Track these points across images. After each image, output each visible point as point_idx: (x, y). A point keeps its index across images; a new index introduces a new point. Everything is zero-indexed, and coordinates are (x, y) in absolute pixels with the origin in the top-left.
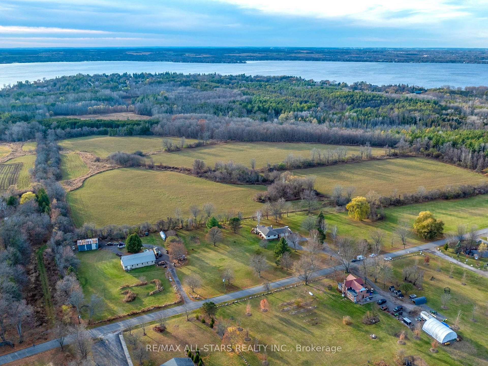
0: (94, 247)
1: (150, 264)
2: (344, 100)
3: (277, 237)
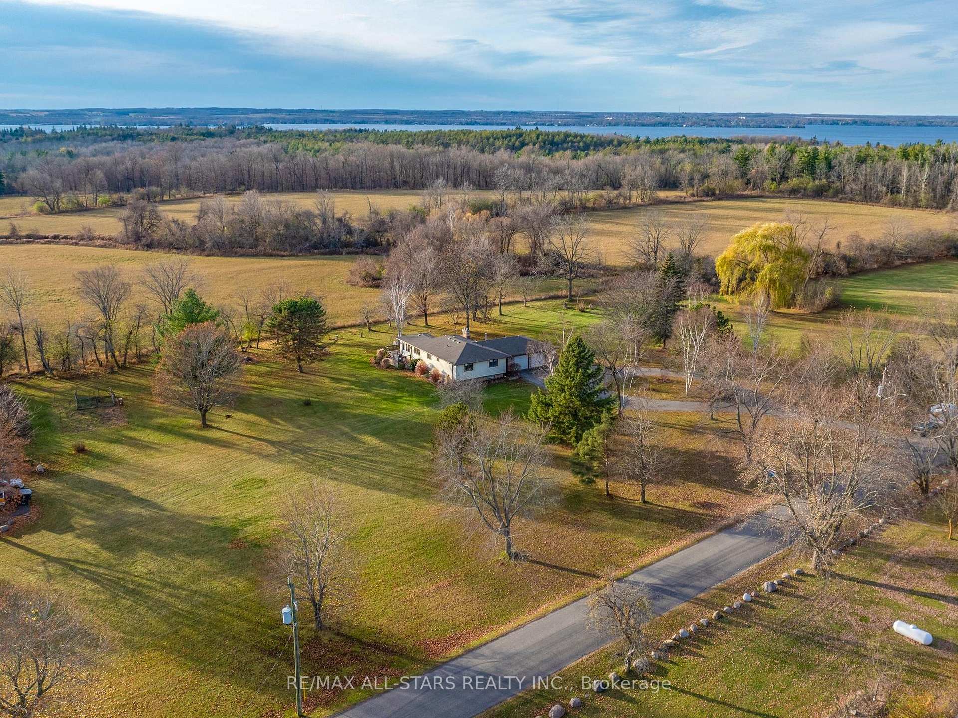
2: (503, 142)
3: (501, 368)
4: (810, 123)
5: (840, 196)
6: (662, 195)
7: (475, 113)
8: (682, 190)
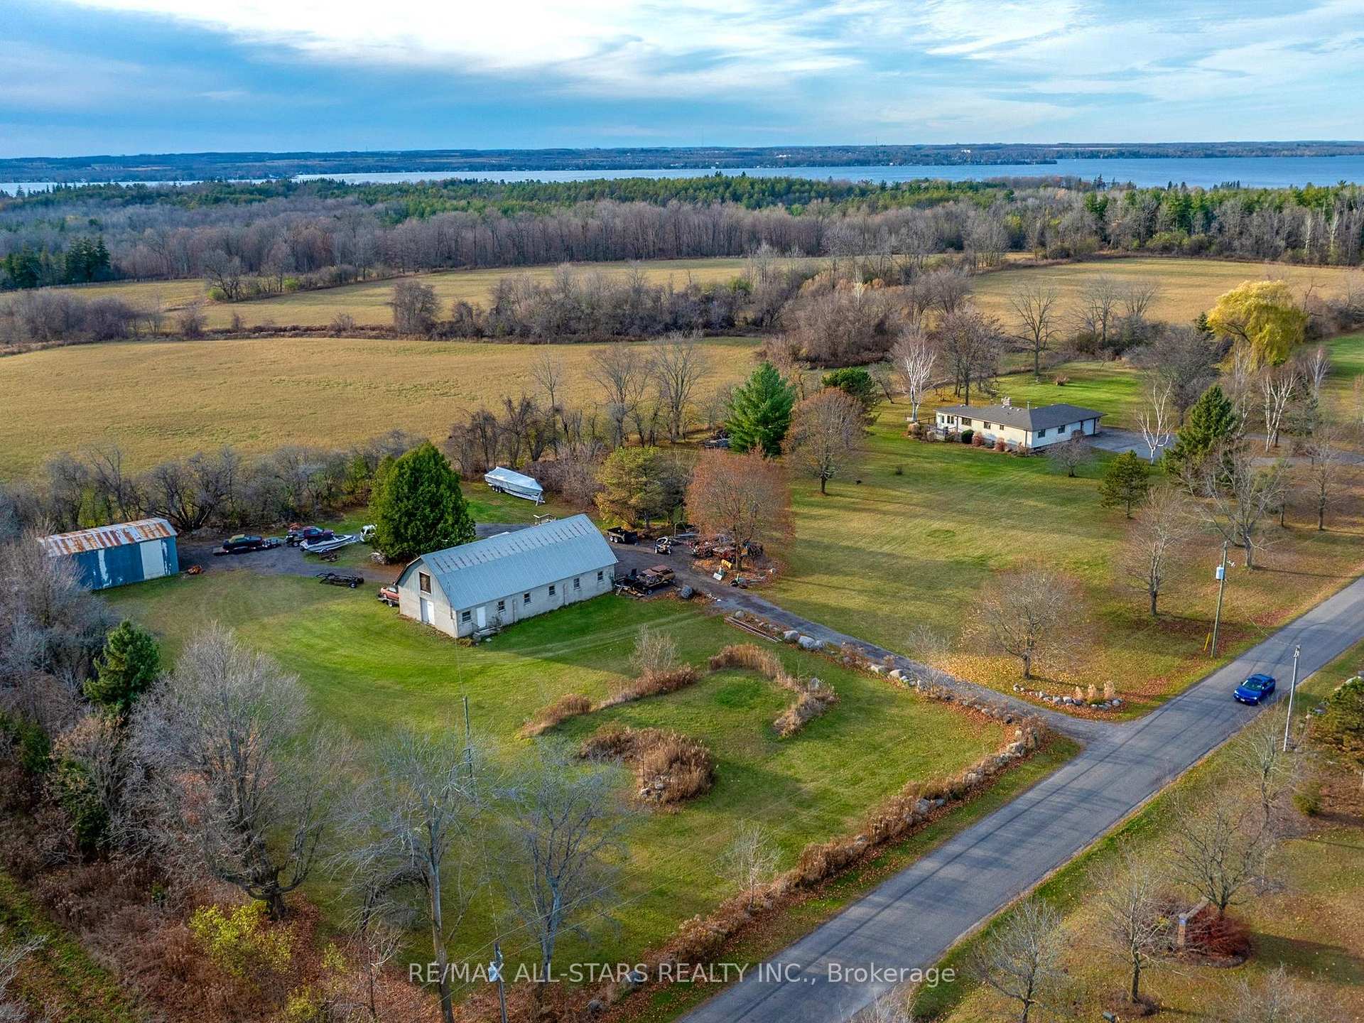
0: (154, 562)
1: (591, 588)
4: (1061, 157)
5: (1227, 253)
6: (1012, 257)
7: (590, 152)
8: (1030, 251)
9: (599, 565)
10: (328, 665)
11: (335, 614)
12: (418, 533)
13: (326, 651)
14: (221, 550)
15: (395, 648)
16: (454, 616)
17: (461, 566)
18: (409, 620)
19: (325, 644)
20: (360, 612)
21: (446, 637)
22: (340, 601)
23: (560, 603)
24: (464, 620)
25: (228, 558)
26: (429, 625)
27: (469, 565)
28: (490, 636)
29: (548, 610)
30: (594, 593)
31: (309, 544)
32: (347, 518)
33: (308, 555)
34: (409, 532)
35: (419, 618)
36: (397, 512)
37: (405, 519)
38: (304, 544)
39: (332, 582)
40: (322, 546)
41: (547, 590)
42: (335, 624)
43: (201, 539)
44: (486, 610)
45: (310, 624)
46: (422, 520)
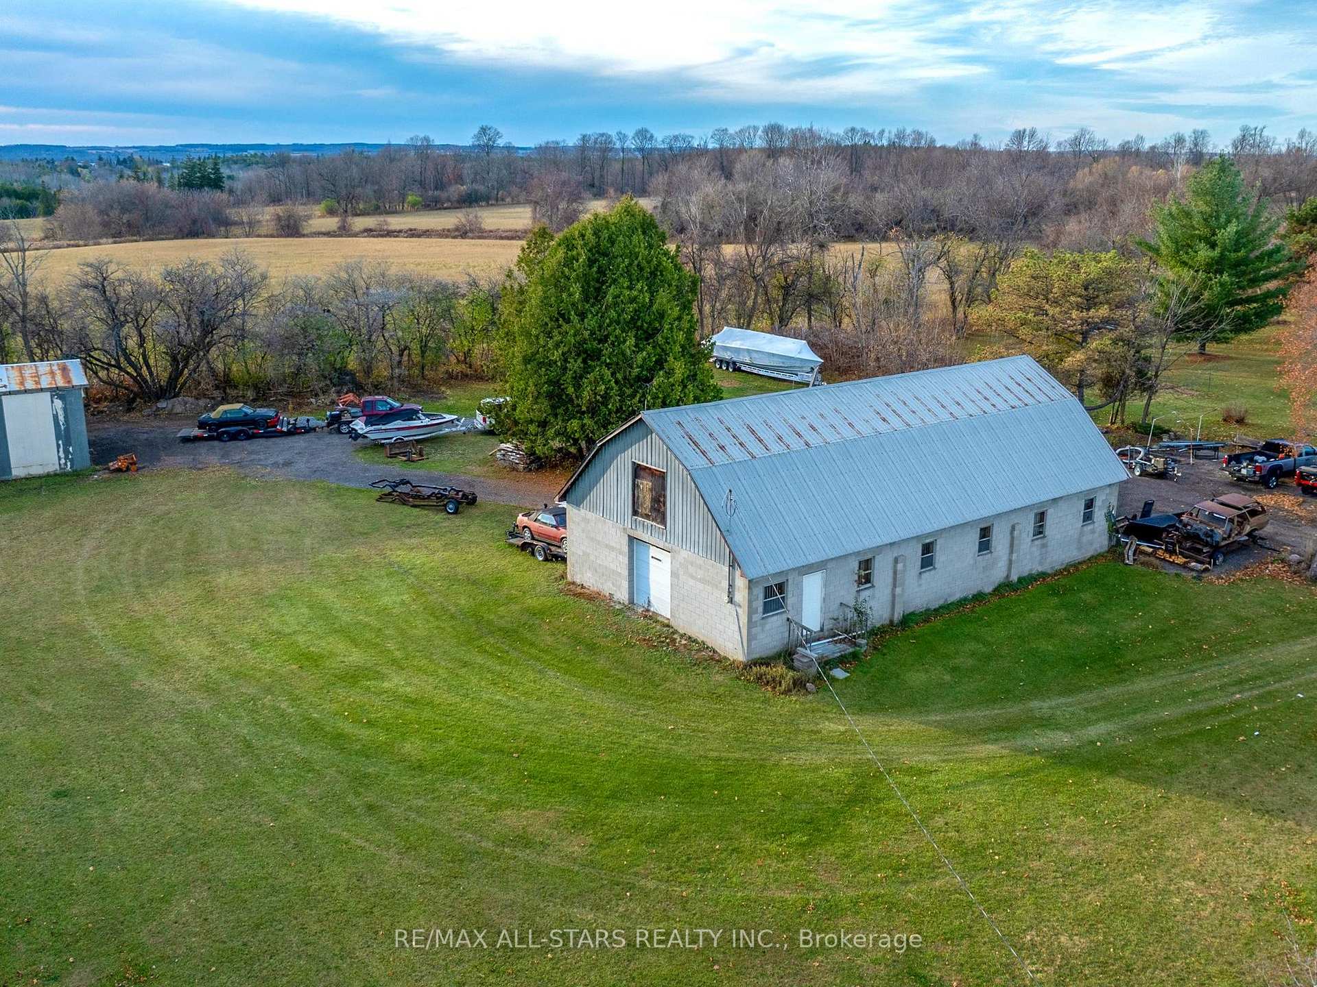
0: (33, 442)
1: (1068, 540)
9: (1082, 484)
10: (347, 728)
11: (400, 572)
12: (606, 397)
13: (352, 677)
14: (196, 432)
15: (556, 681)
16: (741, 595)
17: (757, 449)
18: (592, 597)
19: (356, 657)
20: (463, 570)
21: (710, 659)
22: (414, 541)
23: (998, 574)
24: (768, 608)
25: (203, 448)
26: (650, 616)
27: (776, 448)
28: (841, 661)
29: (970, 593)
30: (1072, 554)
31: (366, 424)
32: (451, 395)
33: (365, 448)
34: (586, 394)
35: (622, 595)
36: (557, 346)
37: (575, 365)
38: (359, 426)
39: (403, 500)
40: (393, 430)
41: (974, 537)
42: (393, 597)
43: (171, 415)
44: (826, 585)
45: (328, 596)
46: (615, 367)
